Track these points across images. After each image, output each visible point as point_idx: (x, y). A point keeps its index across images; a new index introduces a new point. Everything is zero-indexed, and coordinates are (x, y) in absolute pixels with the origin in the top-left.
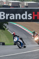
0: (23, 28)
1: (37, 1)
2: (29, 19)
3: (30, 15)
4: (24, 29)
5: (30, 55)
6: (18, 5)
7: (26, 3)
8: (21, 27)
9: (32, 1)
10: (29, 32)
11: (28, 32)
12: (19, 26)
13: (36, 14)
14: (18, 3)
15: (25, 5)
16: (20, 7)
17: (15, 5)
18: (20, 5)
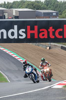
0: (10, 54)
1: (34, 7)
3: (23, 32)
4: (13, 56)
6: (1, 15)
7: (15, 11)
8: (7, 52)
9: (26, 8)
10: (21, 60)
11: (19, 60)
12: (4, 50)
13: (32, 29)
14: (3, 12)
15: (14, 14)
16: (5, 18)
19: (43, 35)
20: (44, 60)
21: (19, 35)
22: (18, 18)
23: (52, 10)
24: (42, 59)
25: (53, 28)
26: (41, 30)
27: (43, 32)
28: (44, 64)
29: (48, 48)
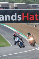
1: (27, 2)
2: (18, 20)
3: (20, 17)
5: (20, 56)
6: (7, 7)
7: (15, 5)
8: (11, 29)
9: (22, 2)
12: (9, 28)
13: (25, 15)
14: (8, 5)
15: (15, 6)
16: (9, 9)
17: (5, 7)
18: (10, 6)
19: (32, 19)
20: (29, 33)
21: (17, 18)
22: (17, 9)
23: (37, 3)
24: (28, 33)
25: (38, 15)
26: (30, 16)
27: (32, 16)
28: (30, 36)
29: (35, 26)
